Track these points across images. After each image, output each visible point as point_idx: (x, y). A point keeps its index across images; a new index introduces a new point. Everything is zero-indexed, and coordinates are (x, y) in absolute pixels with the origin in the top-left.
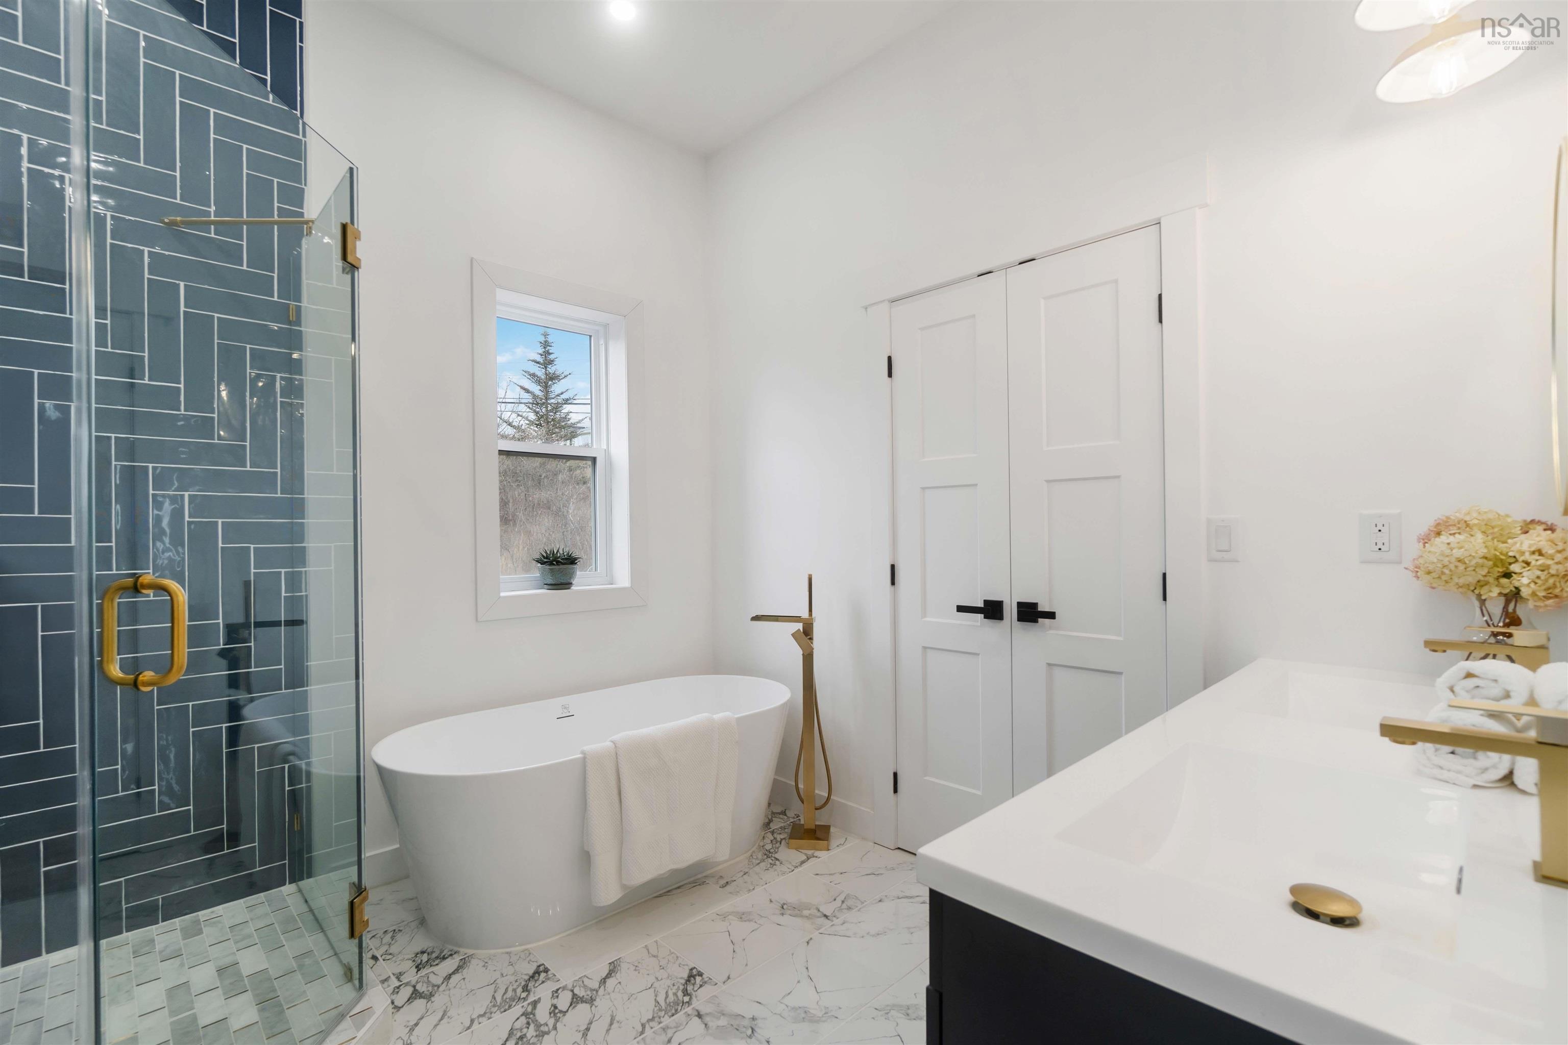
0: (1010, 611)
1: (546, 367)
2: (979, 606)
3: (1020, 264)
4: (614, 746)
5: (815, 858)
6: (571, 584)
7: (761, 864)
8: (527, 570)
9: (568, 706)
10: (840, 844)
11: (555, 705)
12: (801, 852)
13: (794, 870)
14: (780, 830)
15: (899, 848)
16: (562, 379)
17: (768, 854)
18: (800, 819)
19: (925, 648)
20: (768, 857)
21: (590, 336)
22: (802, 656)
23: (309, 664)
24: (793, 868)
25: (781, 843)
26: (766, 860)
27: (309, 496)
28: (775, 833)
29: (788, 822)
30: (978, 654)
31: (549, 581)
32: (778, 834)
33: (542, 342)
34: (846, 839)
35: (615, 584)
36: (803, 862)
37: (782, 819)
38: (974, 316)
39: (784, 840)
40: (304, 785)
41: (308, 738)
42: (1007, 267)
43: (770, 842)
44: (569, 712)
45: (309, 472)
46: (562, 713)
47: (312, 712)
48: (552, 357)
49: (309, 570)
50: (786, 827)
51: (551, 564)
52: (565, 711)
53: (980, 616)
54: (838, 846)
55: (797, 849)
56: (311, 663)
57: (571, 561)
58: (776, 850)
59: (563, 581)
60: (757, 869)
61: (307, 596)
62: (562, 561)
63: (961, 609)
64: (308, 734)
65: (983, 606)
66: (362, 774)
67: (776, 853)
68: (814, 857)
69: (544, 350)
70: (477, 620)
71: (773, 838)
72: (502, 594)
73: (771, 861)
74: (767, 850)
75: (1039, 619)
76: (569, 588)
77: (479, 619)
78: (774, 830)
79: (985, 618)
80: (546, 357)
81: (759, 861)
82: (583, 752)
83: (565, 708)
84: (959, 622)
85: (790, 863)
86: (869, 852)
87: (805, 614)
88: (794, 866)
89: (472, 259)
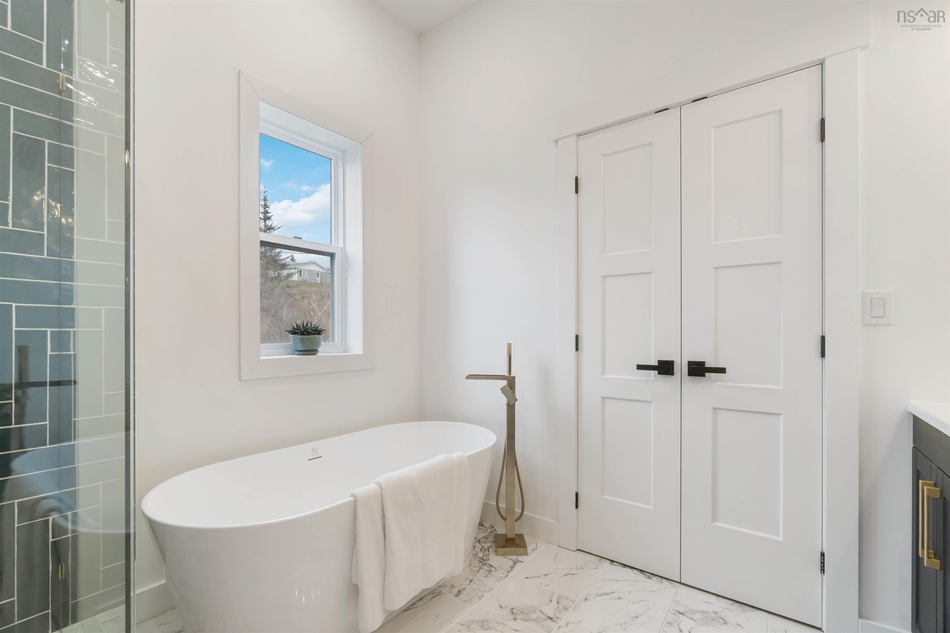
0: (681, 368)
1: (265, 221)
2: (653, 364)
3: (693, 102)
4: (379, 487)
5: (520, 563)
6: (317, 350)
7: (480, 571)
8: (283, 339)
9: (316, 449)
10: (534, 549)
11: (306, 450)
12: (507, 558)
13: (508, 575)
14: (484, 539)
15: (578, 550)
16: (276, 229)
17: (483, 562)
18: (495, 529)
19: (604, 398)
20: (484, 564)
21: (331, 159)
22: (506, 406)
23: (76, 419)
24: (507, 574)
25: (489, 551)
26: (483, 567)
27: (78, 260)
28: (481, 542)
29: (488, 532)
30: (651, 402)
31: (300, 348)
32: (483, 542)
33: (263, 205)
34: (536, 544)
35: (348, 352)
36: (512, 567)
37: (482, 529)
38: (651, 144)
39: (490, 548)
40: (70, 535)
41: (75, 490)
42: (680, 106)
43: (480, 551)
44: (318, 454)
45: (78, 237)
46: (312, 456)
47: (80, 465)
48: (269, 215)
49: (78, 331)
50: (488, 537)
51: (302, 334)
52: (315, 453)
53: (654, 373)
54: (533, 551)
55: (503, 555)
56: (79, 419)
57: (317, 332)
58: (488, 558)
59: (311, 348)
60: (478, 576)
61: (75, 355)
62: (312, 332)
63: (640, 367)
64: (75, 486)
65: (657, 365)
66: (132, 531)
67: (488, 560)
68: (518, 561)
69: (264, 210)
70: (240, 379)
71: (482, 547)
72: (262, 358)
73: (487, 568)
74: (480, 558)
75: (706, 374)
76: (315, 354)
77: (242, 379)
78: (479, 539)
79: (659, 374)
80: (265, 215)
81: (478, 569)
82: (353, 495)
83: (315, 451)
84: (634, 378)
85: (503, 569)
86: (557, 554)
87: (506, 373)
88: (506, 571)
89: (239, 71)
